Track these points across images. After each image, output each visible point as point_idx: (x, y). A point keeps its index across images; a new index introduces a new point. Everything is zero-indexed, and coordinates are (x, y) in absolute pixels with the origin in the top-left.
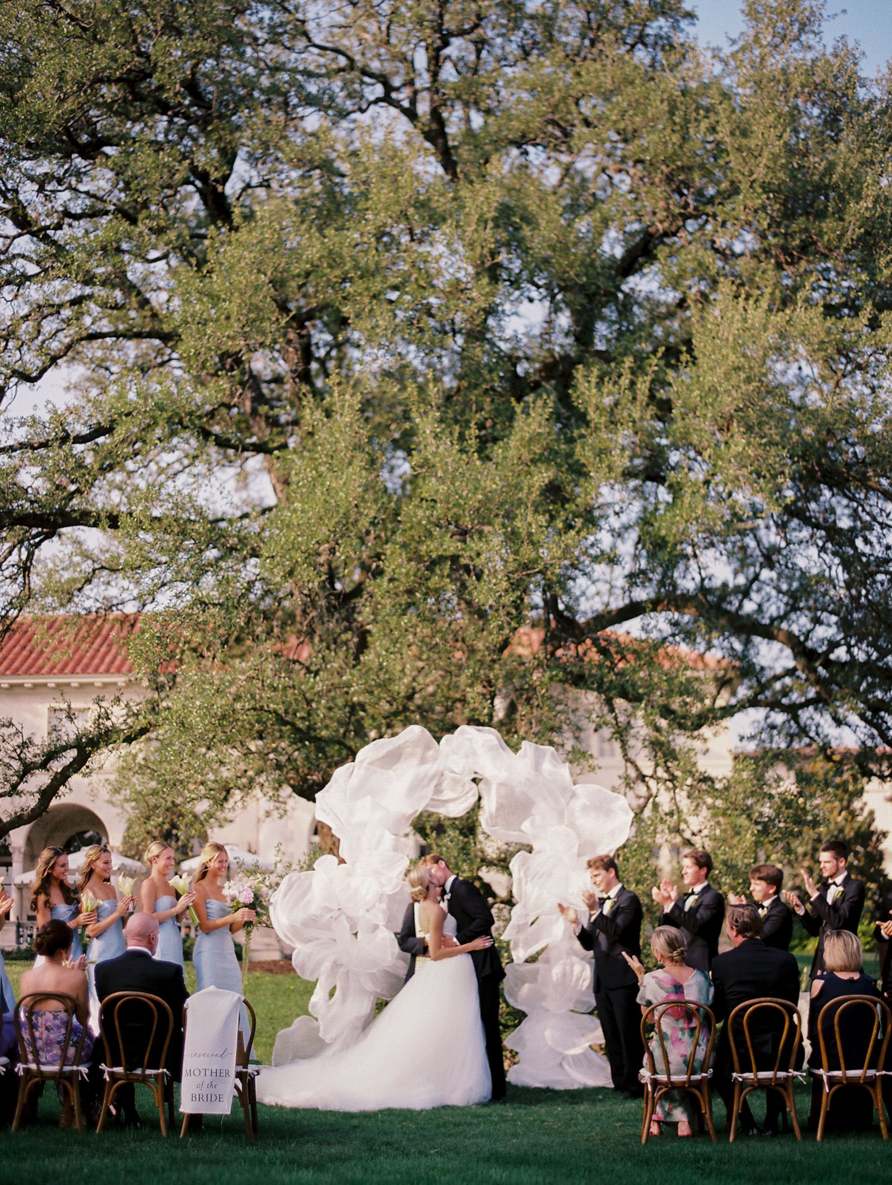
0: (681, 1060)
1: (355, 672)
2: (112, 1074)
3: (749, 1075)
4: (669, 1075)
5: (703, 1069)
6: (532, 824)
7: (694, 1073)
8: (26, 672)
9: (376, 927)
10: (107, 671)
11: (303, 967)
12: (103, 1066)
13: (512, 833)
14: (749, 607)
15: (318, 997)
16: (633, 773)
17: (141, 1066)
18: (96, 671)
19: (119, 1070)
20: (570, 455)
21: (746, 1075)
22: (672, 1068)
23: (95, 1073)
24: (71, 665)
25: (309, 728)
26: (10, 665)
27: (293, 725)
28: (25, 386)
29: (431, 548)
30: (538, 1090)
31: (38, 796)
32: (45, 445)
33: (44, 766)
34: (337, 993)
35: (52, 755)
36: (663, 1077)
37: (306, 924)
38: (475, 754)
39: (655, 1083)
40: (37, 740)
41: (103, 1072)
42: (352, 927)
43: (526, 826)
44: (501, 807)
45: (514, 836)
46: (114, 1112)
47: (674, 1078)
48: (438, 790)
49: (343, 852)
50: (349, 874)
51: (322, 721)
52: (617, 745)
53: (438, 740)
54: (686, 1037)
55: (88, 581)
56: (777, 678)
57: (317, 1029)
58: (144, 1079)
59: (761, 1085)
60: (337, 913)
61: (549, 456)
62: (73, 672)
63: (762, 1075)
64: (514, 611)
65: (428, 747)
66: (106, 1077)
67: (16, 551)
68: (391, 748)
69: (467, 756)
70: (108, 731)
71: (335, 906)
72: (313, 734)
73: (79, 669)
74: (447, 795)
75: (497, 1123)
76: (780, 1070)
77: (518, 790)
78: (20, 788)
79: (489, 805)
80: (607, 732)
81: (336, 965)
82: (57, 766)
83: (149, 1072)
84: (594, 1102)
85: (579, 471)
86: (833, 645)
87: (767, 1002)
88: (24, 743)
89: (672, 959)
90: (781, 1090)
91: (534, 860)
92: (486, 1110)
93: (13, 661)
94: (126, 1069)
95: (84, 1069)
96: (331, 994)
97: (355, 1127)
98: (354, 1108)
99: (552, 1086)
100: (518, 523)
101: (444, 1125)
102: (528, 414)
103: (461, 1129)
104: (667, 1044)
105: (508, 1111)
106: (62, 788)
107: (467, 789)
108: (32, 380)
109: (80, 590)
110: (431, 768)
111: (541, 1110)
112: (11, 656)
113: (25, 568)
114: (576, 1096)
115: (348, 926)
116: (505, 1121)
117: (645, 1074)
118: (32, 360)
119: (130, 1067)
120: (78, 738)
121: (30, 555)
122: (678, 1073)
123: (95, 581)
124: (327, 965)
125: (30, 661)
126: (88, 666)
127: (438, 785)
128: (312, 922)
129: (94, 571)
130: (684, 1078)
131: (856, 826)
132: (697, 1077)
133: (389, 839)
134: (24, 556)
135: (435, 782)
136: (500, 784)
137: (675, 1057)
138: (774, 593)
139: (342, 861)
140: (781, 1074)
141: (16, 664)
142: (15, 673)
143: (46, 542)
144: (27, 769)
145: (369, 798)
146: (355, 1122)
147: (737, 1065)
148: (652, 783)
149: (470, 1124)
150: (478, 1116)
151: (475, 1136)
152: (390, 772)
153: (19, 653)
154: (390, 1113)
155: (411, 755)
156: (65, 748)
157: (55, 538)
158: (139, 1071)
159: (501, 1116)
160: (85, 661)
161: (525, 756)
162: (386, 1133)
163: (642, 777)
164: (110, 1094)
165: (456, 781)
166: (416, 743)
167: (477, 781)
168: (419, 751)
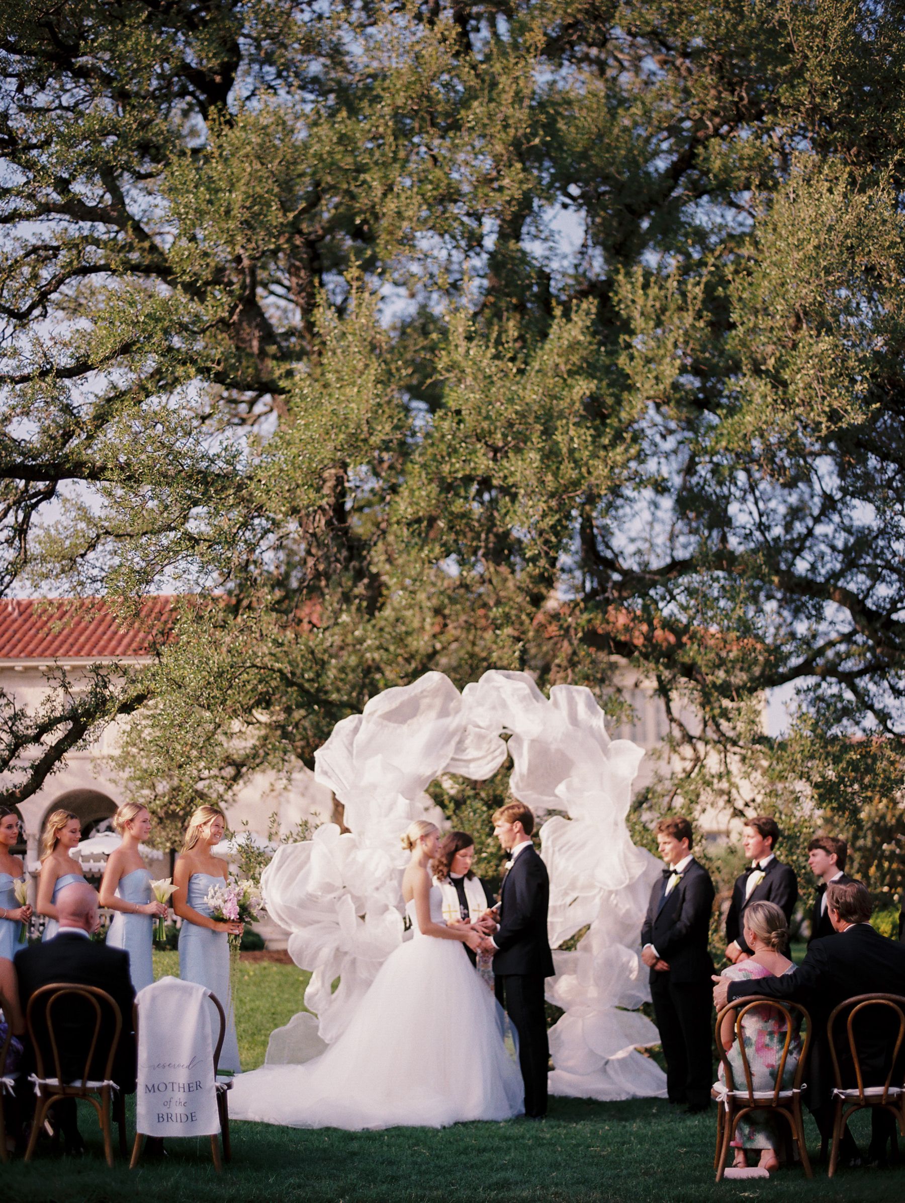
0: (767, 1071)
1: (369, 627)
2: (44, 1087)
3: (856, 1092)
4: (751, 1089)
5: (795, 1084)
6: (569, 788)
7: (783, 1089)
8: (41, 655)
9: (386, 908)
11: (300, 954)
12: (34, 1078)
13: (546, 798)
14: (802, 566)
15: (315, 989)
16: (678, 733)
17: (80, 1077)
18: (112, 653)
19: (54, 1081)
21: (849, 1091)
22: (756, 1080)
23: (23, 1086)
24: (87, 648)
25: (318, 690)
26: (25, 647)
27: (301, 687)
29: (454, 468)
30: (578, 1101)
31: (31, 772)
32: (25, 379)
33: (36, 739)
34: (341, 986)
35: (45, 728)
36: (744, 1094)
37: (302, 905)
38: (504, 705)
39: (735, 1102)
40: (30, 712)
41: (33, 1084)
42: (357, 910)
43: (561, 789)
45: (547, 802)
46: (51, 1132)
47: (758, 1095)
48: (460, 747)
49: (348, 819)
50: (354, 846)
51: (332, 684)
52: (660, 701)
53: (461, 689)
54: (775, 1045)
55: (92, 546)
56: (831, 644)
57: (317, 1028)
58: (85, 1093)
59: (868, 1102)
60: (342, 891)
62: (89, 654)
63: (871, 1091)
64: (553, 539)
65: (449, 698)
66: (38, 1091)
67: (11, 512)
68: (405, 697)
69: (494, 708)
70: (105, 700)
71: (338, 883)
72: (323, 696)
73: (95, 652)
74: (471, 753)
75: (530, 1149)
76: (892, 1085)
77: (553, 747)
78: (12, 763)
79: (521, 766)
81: (339, 954)
82: (51, 739)
83: (91, 1084)
84: (646, 1117)
87: (877, 998)
88: (16, 715)
89: (768, 942)
90: (894, 1110)
92: (517, 1130)
93: (28, 644)
94: (62, 1081)
95: (10, 1081)
96: (334, 986)
97: (354, 1154)
98: (355, 1125)
99: (595, 1096)
100: (558, 437)
101: (465, 1151)
102: (569, 320)
103: (486, 1156)
104: (750, 1051)
105: (544, 1128)
106: (57, 763)
107: (493, 747)
109: (82, 556)
110: (453, 722)
111: (583, 1128)
112: (26, 638)
113: (21, 531)
115: (353, 907)
116: (541, 1145)
117: (720, 1089)
119: (66, 1080)
120: (74, 710)
121: (27, 517)
122: (762, 1088)
123: (99, 548)
124: (326, 953)
125: (45, 643)
126: (105, 648)
127: (460, 742)
128: (309, 902)
129: (98, 536)
130: (770, 1094)
132: (788, 1093)
133: (402, 803)
134: (20, 518)
135: (456, 739)
136: (533, 741)
137: (760, 1069)
138: (828, 551)
139: (345, 830)
140: (894, 1090)
141: (31, 647)
142: (30, 655)
143: (44, 503)
144: (20, 742)
145: (379, 757)
146: (355, 1145)
147: (839, 1080)
148: (700, 746)
149: (497, 1150)
150: (507, 1139)
151: (503, 1168)
152: (405, 728)
153: (35, 635)
154: (398, 1133)
155: (430, 707)
156: (59, 720)
157: (54, 499)
158: (78, 1084)
159: (537, 1138)
160: (102, 643)
162: (391, 1163)
163: (689, 738)
164: (43, 1110)
165: (481, 737)
166: (435, 692)
167: (506, 738)
168: (438, 702)
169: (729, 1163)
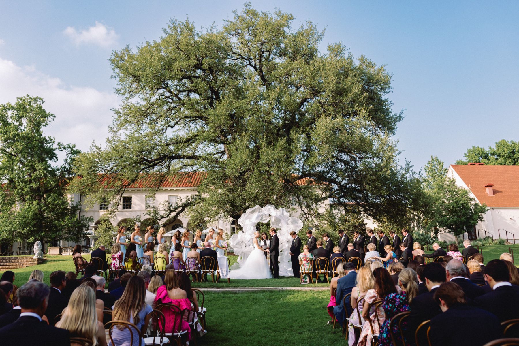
0: (307, 269)
5: (311, 270)
7: (309, 271)
10: (182, 186)
11: (236, 252)
15: (239, 259)
16: (303, 213)
18: (180, 186)
20: (289, 148)
28: (171, 128)
33: (174, 211)
34: (243, 258)
35: (177, 208)
37: (236, 244)
38: (269, 210)
40: (173, 205)
43: (280, 225)
44: (275, 220)
45: (277, 227)
48: (262, 218)
49: (244, 230)
52: (300, 207)
53: (262, 208)
56: (335, 191)
59: (322, 273)
61: (285, 149)
65: (260, 210)
68: (253, 209)
70: (189, 203)
71: (242, 241)
74: (264, 219)
77: (278, 218)
79: (273, 220)
80: (297, 204)
81: (242, 252)
82: (177, 211)
83: (210, 271)
85: (291, 152)
86: (347, 184)
87: (323, 258)
88: (170, 206)
91: (281, 231)
95: (198, 271)
96: (241, 258)
104: (304, 266)
106: (178, 216)
107: (268, 217)
108: (172, 127)
110: (260, 213)
113: (168, 166)
114: (289, 277)
115: (244, 245)
118: (172, 123)
120: (182, 205)
121: (170, 163)
122: (306, 271)
123: (183, 168)
124: (241, 253)
131: (359, 222)
134: (168, 163)
135: (261, 216)
136: (275, 217)
139: (243, 232)
143: (173, 161)
144: (171, 212)
145: (248, 220)
148: (307, 215)
152: (253, 214)
154: (253, 280)
156: (180, 207)
161: (280, 211)
163: (305, 214)
165: (265, 216)
166: (258, 208)
167: (270, 216)
168: (258, 210)
169: (301, 282)
